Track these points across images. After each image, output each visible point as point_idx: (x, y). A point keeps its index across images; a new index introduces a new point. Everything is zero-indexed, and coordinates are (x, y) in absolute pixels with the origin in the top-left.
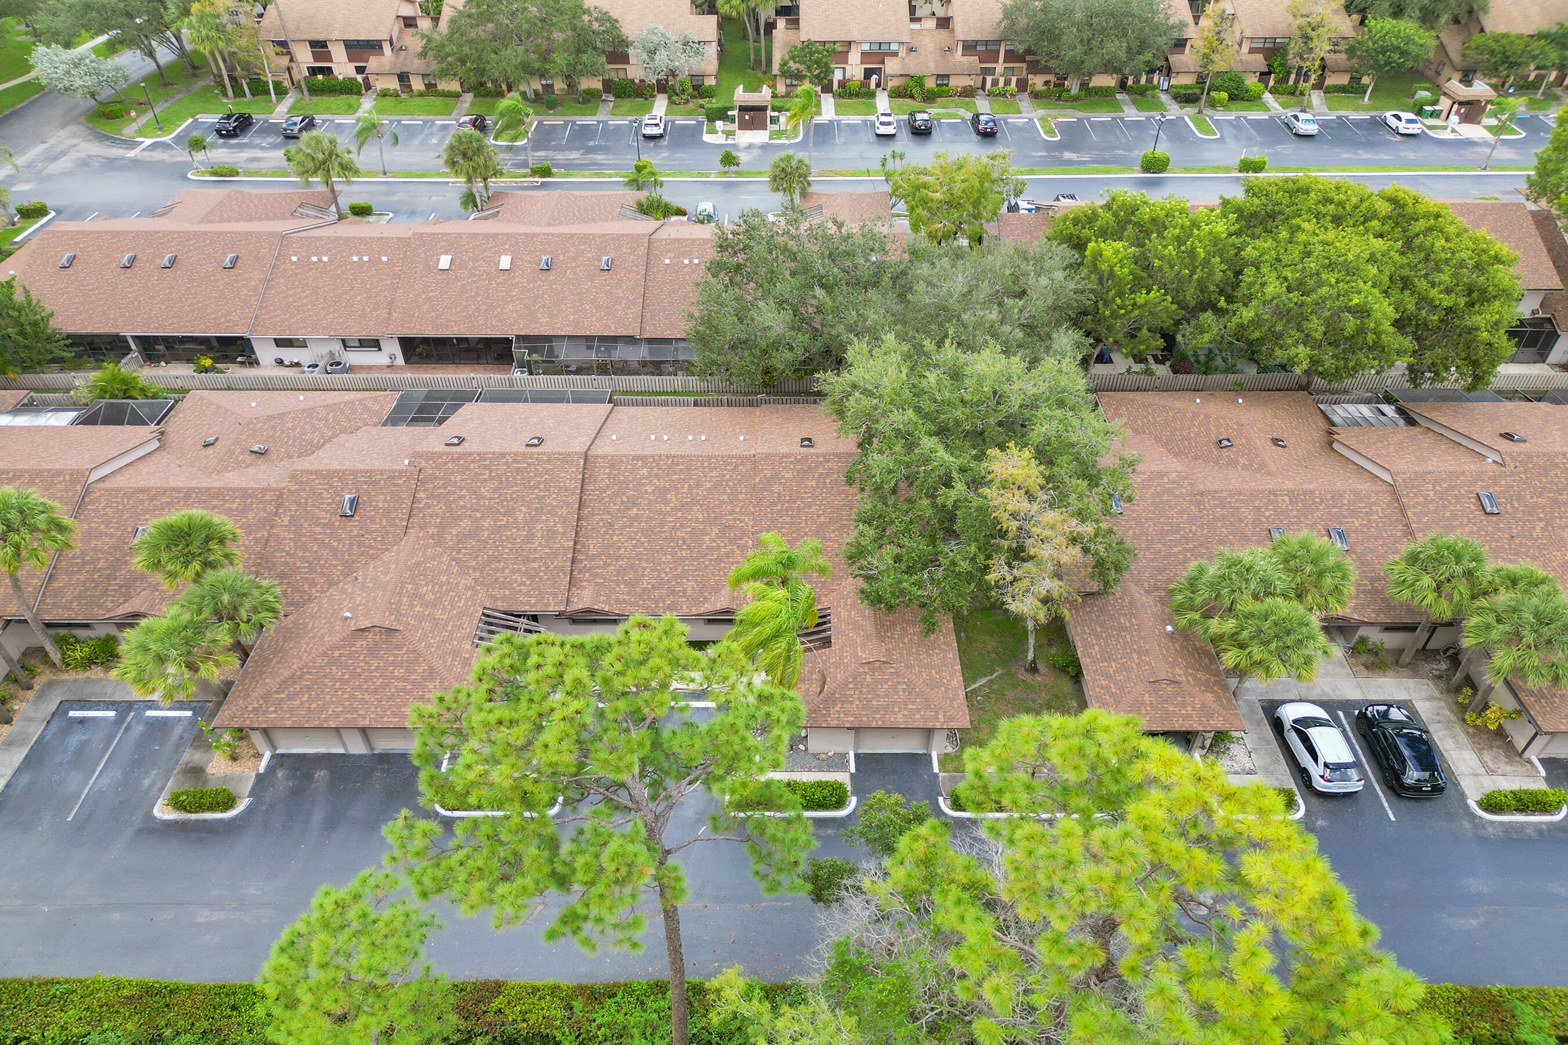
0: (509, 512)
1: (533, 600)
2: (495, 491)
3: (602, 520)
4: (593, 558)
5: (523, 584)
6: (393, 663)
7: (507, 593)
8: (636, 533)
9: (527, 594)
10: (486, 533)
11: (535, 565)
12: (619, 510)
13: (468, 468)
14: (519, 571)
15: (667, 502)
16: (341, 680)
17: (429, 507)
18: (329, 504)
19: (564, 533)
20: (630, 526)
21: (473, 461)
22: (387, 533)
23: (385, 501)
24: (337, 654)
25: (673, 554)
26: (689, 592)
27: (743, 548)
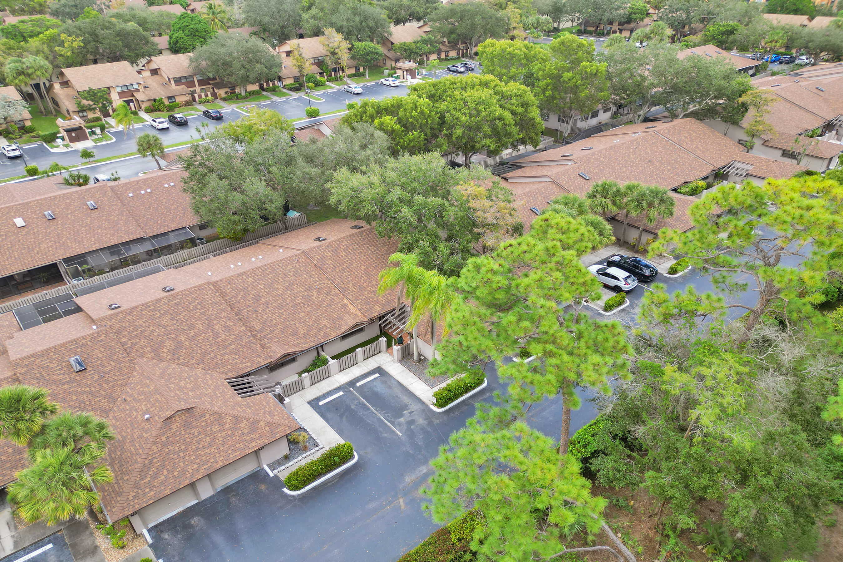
0: (191, 327)
1: (249, 364)
2: (171, 319)
3: (249, 311)
4: (261, 331)
5: (235, 359)
6: (207, 426)
7: (229, 367)
8: (274, 310)
9: (242, 363)
10: (187, 343)
11: (233, 347)
12: (254, 303)
13: (142, 315)
14: (226, 354)
15: (278, 289)
16: (181, 451)
17: (136, 344)
18: (60, 369)
19: (235, 325)
20: (268, 308)
21: (142, 310)
22: (120, 368)
23: (102, 352)
24: (164, 439)
25: (303, 312)
26: (328, 326)
27: (336, 295)
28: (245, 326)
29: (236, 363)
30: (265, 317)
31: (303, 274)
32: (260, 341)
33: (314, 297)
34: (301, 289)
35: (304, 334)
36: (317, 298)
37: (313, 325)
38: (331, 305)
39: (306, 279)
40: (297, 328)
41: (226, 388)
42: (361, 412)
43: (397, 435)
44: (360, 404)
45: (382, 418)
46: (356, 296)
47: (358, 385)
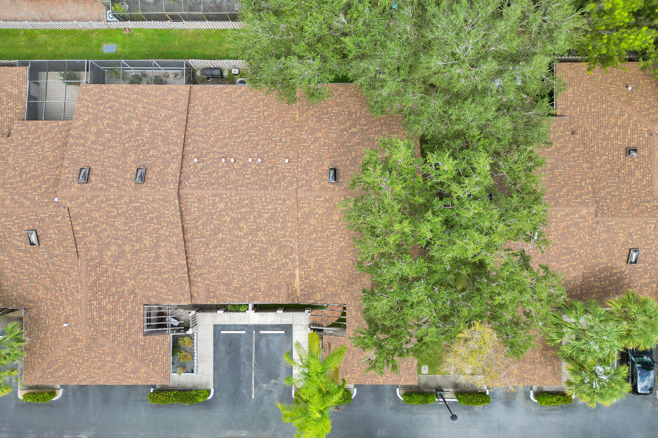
0: (139, 240)
2: (125, 224)
3: (200, 242)
7: (154, 293)
8: (224, 251)
9: (166, 294)
10: (129, 255)
11: (166, 276)
12: (210, 235)
13: (101, 207)
17: (86, 237)
18: (19, 236)
19: (178, 255)
20: (220, 246)
23: (55, 234)
25: (250, 265)
26: (262, 289)
27: (293, 261)
28: (187, 258)
29: (162, 292)
30: (212, 255)
31: (278, 222)
32: (195, 277)
33: (270, 254)
34: (264, 239)
35: (236, 288)
36: (273, 255)
37: (249, 283)
38: (280, 269)
39: (277, 228)
40: (233, 279)
41: (138, 318)
42: (244, 359)
43: (251, 396)
44: (248, 351)
45: (253, 375)
46: (309, 275)
47: (262, 332)
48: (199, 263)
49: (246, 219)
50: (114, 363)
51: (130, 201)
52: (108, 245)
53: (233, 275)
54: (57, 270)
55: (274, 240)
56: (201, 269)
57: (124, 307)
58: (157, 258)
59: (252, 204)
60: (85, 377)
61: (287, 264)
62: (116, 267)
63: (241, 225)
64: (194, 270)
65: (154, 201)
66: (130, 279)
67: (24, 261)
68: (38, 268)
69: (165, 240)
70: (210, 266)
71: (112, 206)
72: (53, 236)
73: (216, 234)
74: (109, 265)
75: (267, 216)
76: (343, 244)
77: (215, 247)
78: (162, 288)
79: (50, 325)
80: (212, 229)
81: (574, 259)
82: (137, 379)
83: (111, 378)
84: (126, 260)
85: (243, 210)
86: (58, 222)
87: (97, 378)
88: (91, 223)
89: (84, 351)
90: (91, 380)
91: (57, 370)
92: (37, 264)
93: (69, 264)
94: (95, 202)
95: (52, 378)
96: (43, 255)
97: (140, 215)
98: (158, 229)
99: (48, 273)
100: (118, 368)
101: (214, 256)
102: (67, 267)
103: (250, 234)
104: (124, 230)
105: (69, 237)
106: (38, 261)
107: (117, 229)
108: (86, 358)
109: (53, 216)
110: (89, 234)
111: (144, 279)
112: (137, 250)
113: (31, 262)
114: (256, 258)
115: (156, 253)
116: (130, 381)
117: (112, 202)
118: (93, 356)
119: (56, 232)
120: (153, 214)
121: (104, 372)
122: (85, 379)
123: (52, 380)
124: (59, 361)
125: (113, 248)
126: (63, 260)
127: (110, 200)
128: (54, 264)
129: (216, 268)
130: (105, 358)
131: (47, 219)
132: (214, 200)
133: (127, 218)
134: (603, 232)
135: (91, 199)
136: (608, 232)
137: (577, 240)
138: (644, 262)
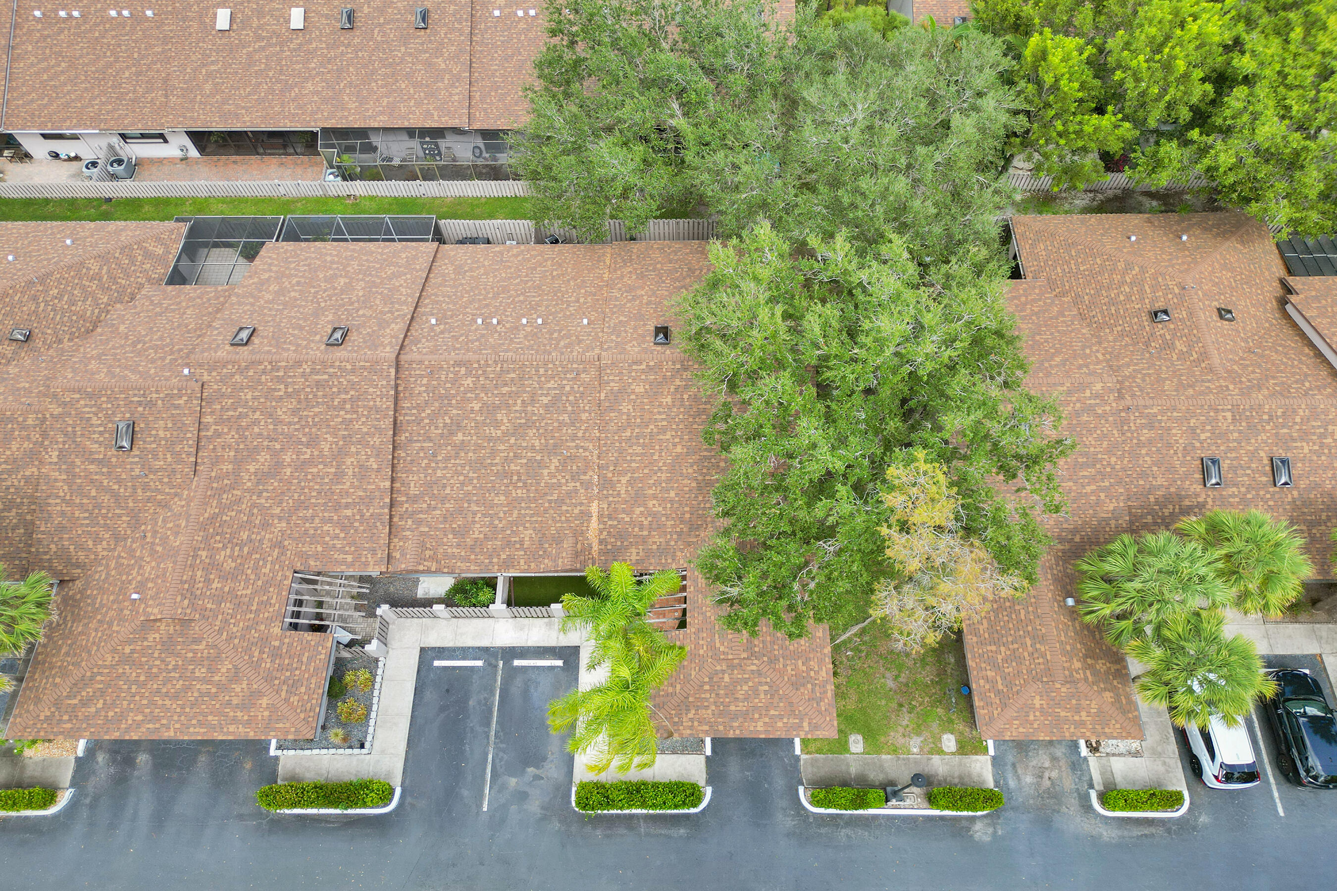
1: (349, 558)
3: (422, 448)
4: (414, 499)
7: (319, 549)
8: (463, 466)
9: (342, 551)
10: (288, 471)
11: (349, 512)
12: (442, 435)
13: (259, 382)
14: (330, 520)
15: (497, 424)
16: (136, 682)
17: (220, 435)
18: (101, 433)
19: (378, 470)
20: (457, 456)
21: (264, 372)
22: (174, 471)
23: (166, 429)
24: (127, 650)
25: (507, 494)
26: (527, 544)
27: (588, 485)
28: (393, 480)
29: (334, 546)
30: (439, 473)
31: (565, 411)
32: (401, 518)
33: (545, 472)
34: (537, 443)
35: (476, 540)
36: (552, 475)
37: (503, 530)
38: (563, 502)
39: (562, 424)
40: (474, 522)
41: (279, 594)
42: (474, 722)
43: (480, 805)
44: (486, 704)
45: (490, 757)
46: (615, 510)
47: (517, 663)
48: (414, 491)
49: (508, 406)
50: (209, 682)
51: (314, 371)
52: (256, 450)
53: (475, 513)
54: (149, 500)
55: (555, 446)
56: (415, 502)
57: (256, 568)
58: (339, 476)
59: (521, 379)
60: (140, 717)
61: (576, 491)
62: (259, 496)
63: (499, 417)
64: (402, 503)
65: (353, 371)
66: (280, 519)
67: (92, 481)
68: (116, 496)
69: (359, 442)
70: (433, 497)
71: (280, 380)
72: (161, 434)
73: (452, 434)
74: (248, 490)
75: (545, 400)
76: (679, 449)
77: (447, 459)
78: (337, 537)
79: (102, 606)
80: (445, 425)
81: (1104, 476)
82: (248, 723)
83: (194, 722)
84: (281, 481)
85: (505, 390)
86: (177, 407)
87: (164, 722)
88: (235, 410)
89: (156, 655)
90: (151, 726)
91: (85, 703)
92: (116, 487)
93: (174, 487)
94: (251, 373)
95: (70, 720)
96: (132, 470)
97: (325, 396)
98: (351, 421)
99: (131, 504)
100: (215, 696)
101: (444, 477)
102: (168, 494)
103: (513, 434)
104: (290, 423)
105: (189, 435)
106: (119, 482)
107: (278, 422)
108: (155, 670)
109: (172, 396)
110: (226, 430)
111: (305, 519)
112: (304, 462)
113: (105, 483)
114: (519, 480)
115: (338, 467)
116: (232, 728)
117: (281, 374)
118: (170, 667)
119: (170, 425)
120: (347, 393)
121: (183, 707)
122: (139, 725)
123: (69, 726)
124: (99, 678)
125: (264, 457)
126: (166, 480)
127: (278, 370)
128: (146, 487)
129: (444, 500)
130: (193, 672)
131: (160, 402)
132: (456, 373)
133: (299, 402)
134: (1143, 426)
135: (247, 368)
136: (1151, 427)
137: (1099, 439)
138: (1236, 485)
